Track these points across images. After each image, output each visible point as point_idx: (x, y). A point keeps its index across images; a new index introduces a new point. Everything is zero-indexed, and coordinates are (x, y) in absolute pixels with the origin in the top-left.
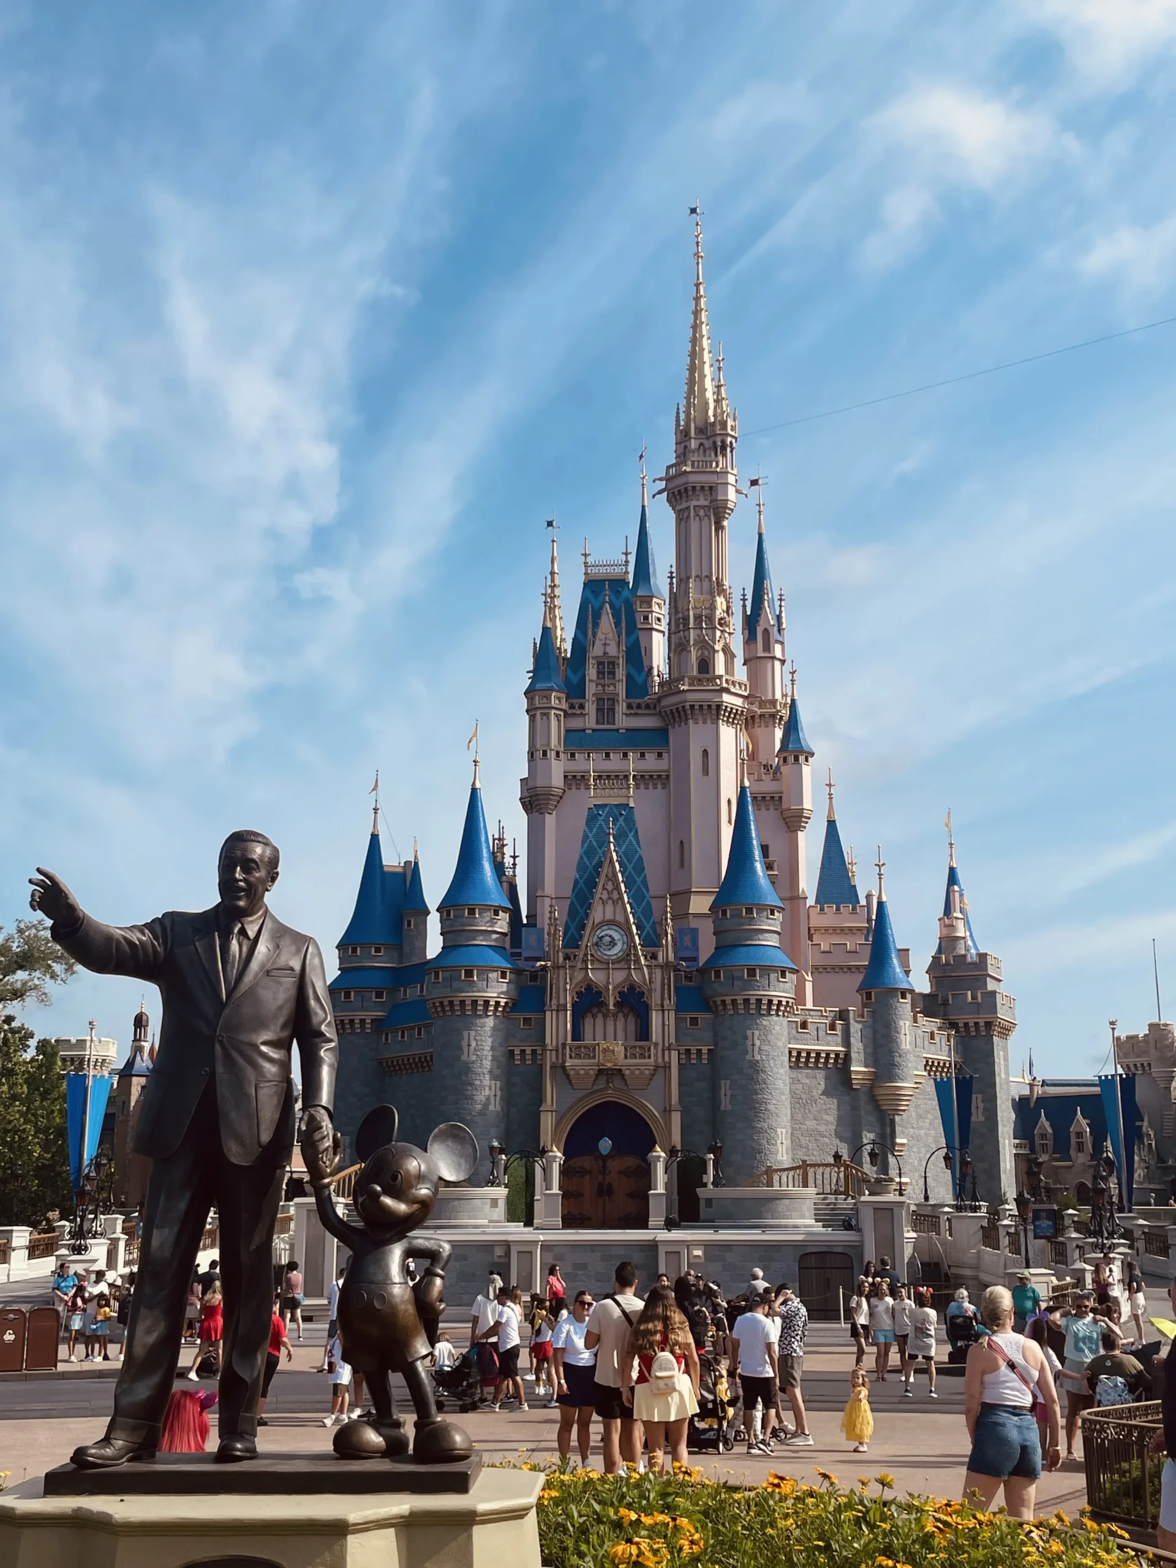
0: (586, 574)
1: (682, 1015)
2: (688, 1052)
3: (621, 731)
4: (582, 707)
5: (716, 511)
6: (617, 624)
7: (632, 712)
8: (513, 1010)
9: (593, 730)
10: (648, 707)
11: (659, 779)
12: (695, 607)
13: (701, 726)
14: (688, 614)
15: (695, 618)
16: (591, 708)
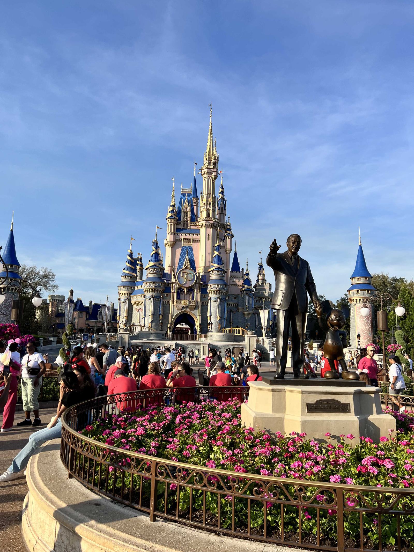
0: (182, 191)
1: (202, 294)
2: (203, 303)
3: (189, 229)
4: (180, 223)
6: (189, 204)
7: (192, 225)
8: (163, 292)
9: (183, 229)
10: (195, 224)
11: (197, 241)
12: (207, 201)
13: (208, 229)
14: (206, 202)
15: (207, 203)
16: (182, 223)
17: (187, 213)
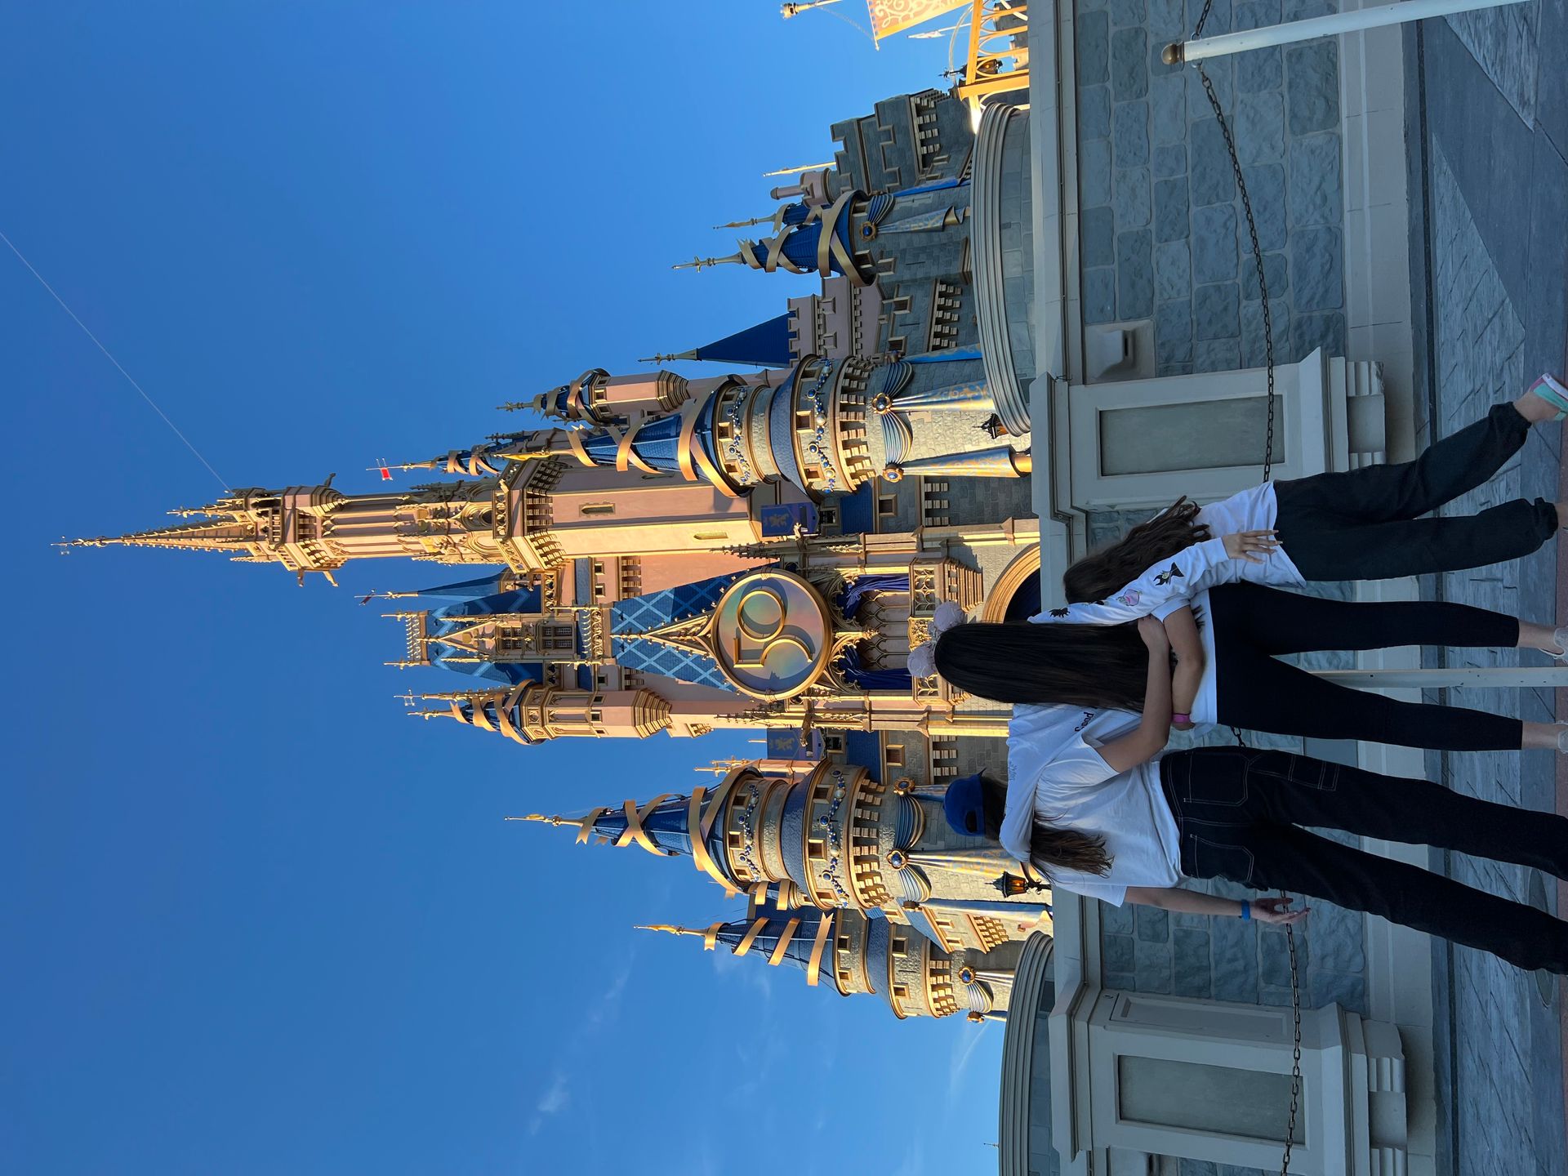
0: (421, 660)
2: (929, 513)
4: (552, 668)
6: (463, 626)
7: (555, 603)
10: (551, 586)
11: (628, 568)
12: (425, 530)
13: (556, 517)
14: (437, 539)
15: (439, 530)
16: (552, 657)
17: (504, 633)
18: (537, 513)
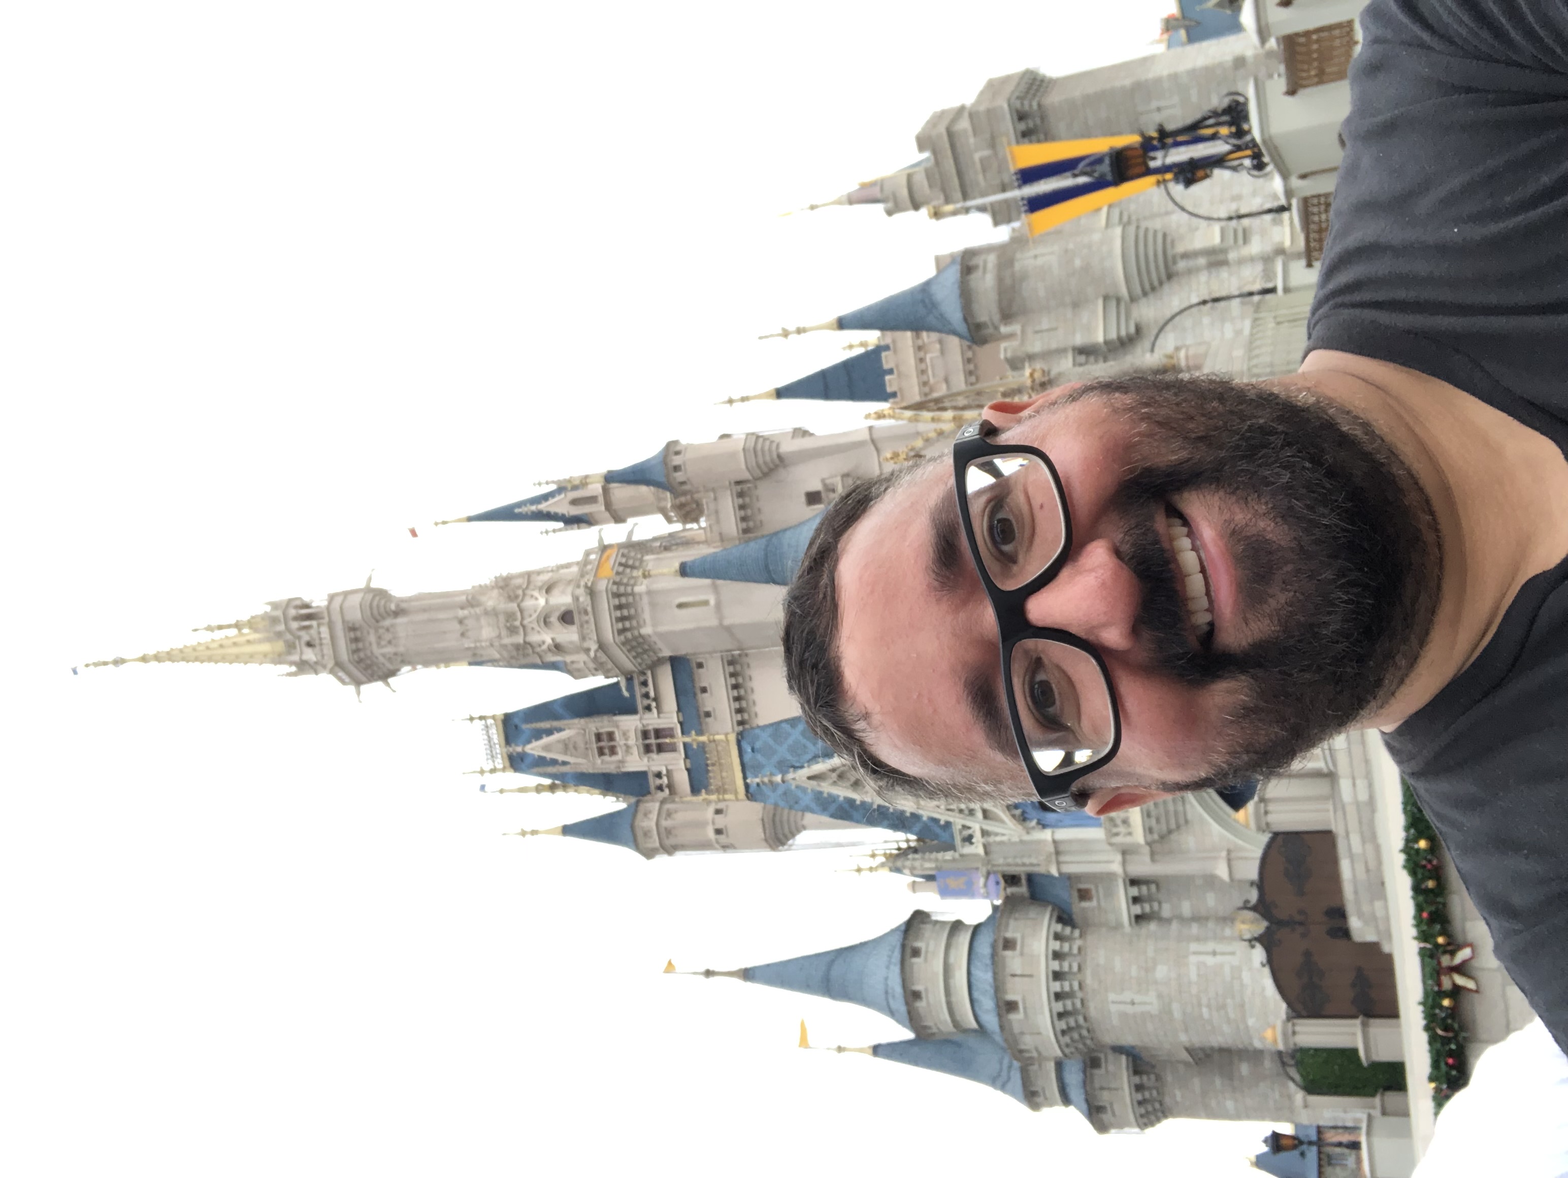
0: (504, 769)
3: (681, 719)
4: (659, 775)
5: (379, 617)
6: (549, 732)
7: (654, 704)
9: (687, 756)
11: (734, 663)
16: (657, 763)
17: (598, 738)
18: (625, 612)
